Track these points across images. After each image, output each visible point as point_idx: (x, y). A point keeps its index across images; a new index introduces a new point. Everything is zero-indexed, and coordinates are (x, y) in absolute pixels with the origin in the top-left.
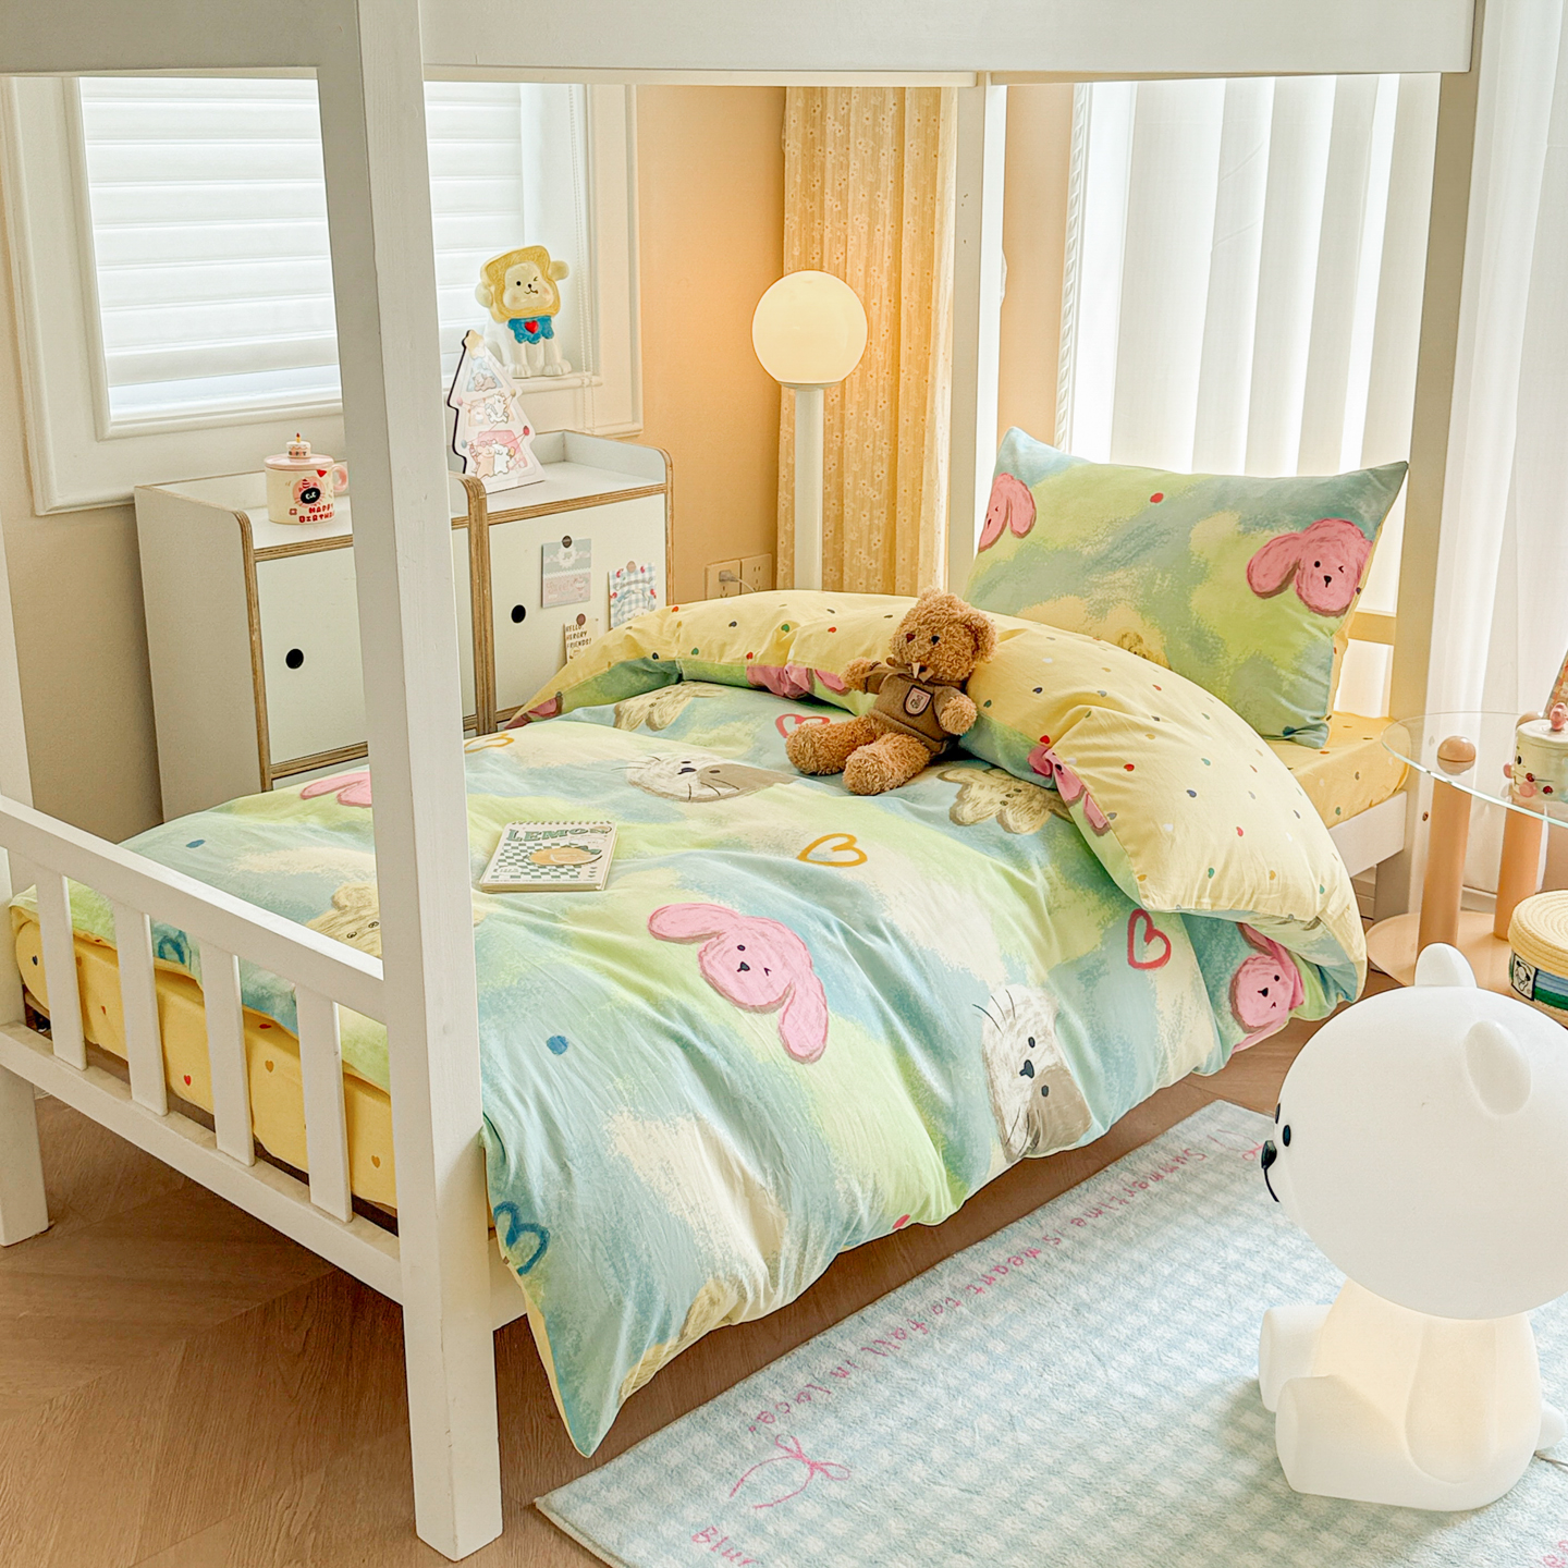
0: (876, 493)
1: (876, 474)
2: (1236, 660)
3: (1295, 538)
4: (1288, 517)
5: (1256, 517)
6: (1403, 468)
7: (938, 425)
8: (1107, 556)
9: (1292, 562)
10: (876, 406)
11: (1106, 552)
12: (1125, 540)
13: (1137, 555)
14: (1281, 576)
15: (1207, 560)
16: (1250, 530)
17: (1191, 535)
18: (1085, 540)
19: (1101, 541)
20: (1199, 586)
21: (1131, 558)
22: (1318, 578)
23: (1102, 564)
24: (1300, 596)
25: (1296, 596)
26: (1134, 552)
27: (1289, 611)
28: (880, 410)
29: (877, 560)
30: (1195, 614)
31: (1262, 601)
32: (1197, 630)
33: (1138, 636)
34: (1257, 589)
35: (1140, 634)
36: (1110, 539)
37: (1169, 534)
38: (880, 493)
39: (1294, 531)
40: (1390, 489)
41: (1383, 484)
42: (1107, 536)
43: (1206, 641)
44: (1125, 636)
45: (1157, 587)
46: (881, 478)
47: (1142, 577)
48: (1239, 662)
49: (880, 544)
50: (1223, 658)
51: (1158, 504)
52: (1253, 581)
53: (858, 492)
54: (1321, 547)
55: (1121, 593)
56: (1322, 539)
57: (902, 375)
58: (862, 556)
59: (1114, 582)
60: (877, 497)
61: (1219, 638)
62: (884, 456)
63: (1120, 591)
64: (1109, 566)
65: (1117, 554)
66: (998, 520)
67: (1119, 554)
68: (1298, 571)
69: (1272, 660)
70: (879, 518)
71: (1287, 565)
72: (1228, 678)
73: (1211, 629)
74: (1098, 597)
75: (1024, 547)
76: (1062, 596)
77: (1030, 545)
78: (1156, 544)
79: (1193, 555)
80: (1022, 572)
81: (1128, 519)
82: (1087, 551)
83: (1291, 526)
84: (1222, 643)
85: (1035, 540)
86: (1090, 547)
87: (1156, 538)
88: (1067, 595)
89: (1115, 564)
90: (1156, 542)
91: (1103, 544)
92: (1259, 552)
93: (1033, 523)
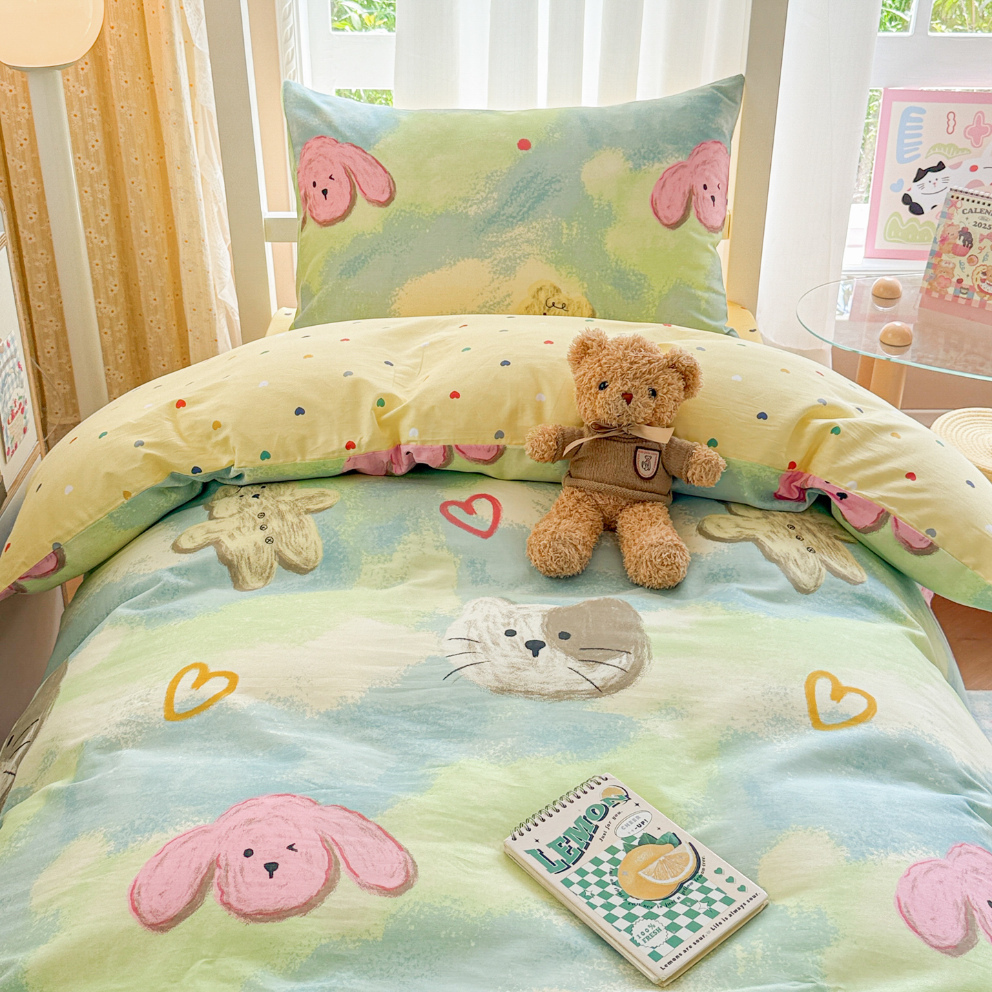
2: (660, 292)
3: (683, 166)
4: (670, 147)
5: (640, 152)
6: (740, 80)
11: (496, 209)
12: (513, 194)
13: (532, 207)
14: (682, 204)
15: (610, 202)
16: (640, 166)
17: (584, 178)
18: (466, 200)
19: (486, 199)
20: (609, 229)
21: (527, 212)
22: (707, 200)
23: (494, 222)
24: (700, 219)
25: (697, 221)
26: (527, 205)
27: (695, 236)
30: (613, 257)
31: (670, 232)
32: (618, 271)
33: (555, 287)
34: (666, 222)
36: (495, 195)
37: (559, 181)
40: (736, 103)
41: (730, 99)
42: (492, 192)
43: (628, 280)
44: (541, 289)
45: (565, 236)
47: (547, 229)
48: (663, 293)
50: (647, 292)
51: (530, 151)
52: (660, 214)
54: (705, 169)
55: (527, 248)
56: (704, 163)
59: (516, 239)
61: (641, 275)
63: (525, 246)
64: (504, 223)
65: (509, 210)
67: (511, 209)
69: (690, 284)
71: (684, 193)
72: (653, 310)
73: (632, 267)
74: (501, 256)
75: (392, 216)
76: (458, 260)
77: (398, 213)
78: (550, 193)
79: (593, 199)
80: (399, 243)
81: (505, 171)
82: (472, 211)
83: (677, 155)
84: (645, 279)
85: (403, 208)
86: (475, 207)
87: (546, 187)
88: (463, 259)
89: (510, 220)
90: (547, 191)
91: (489, 202)
92: (656, 185)
93: (393, 189)
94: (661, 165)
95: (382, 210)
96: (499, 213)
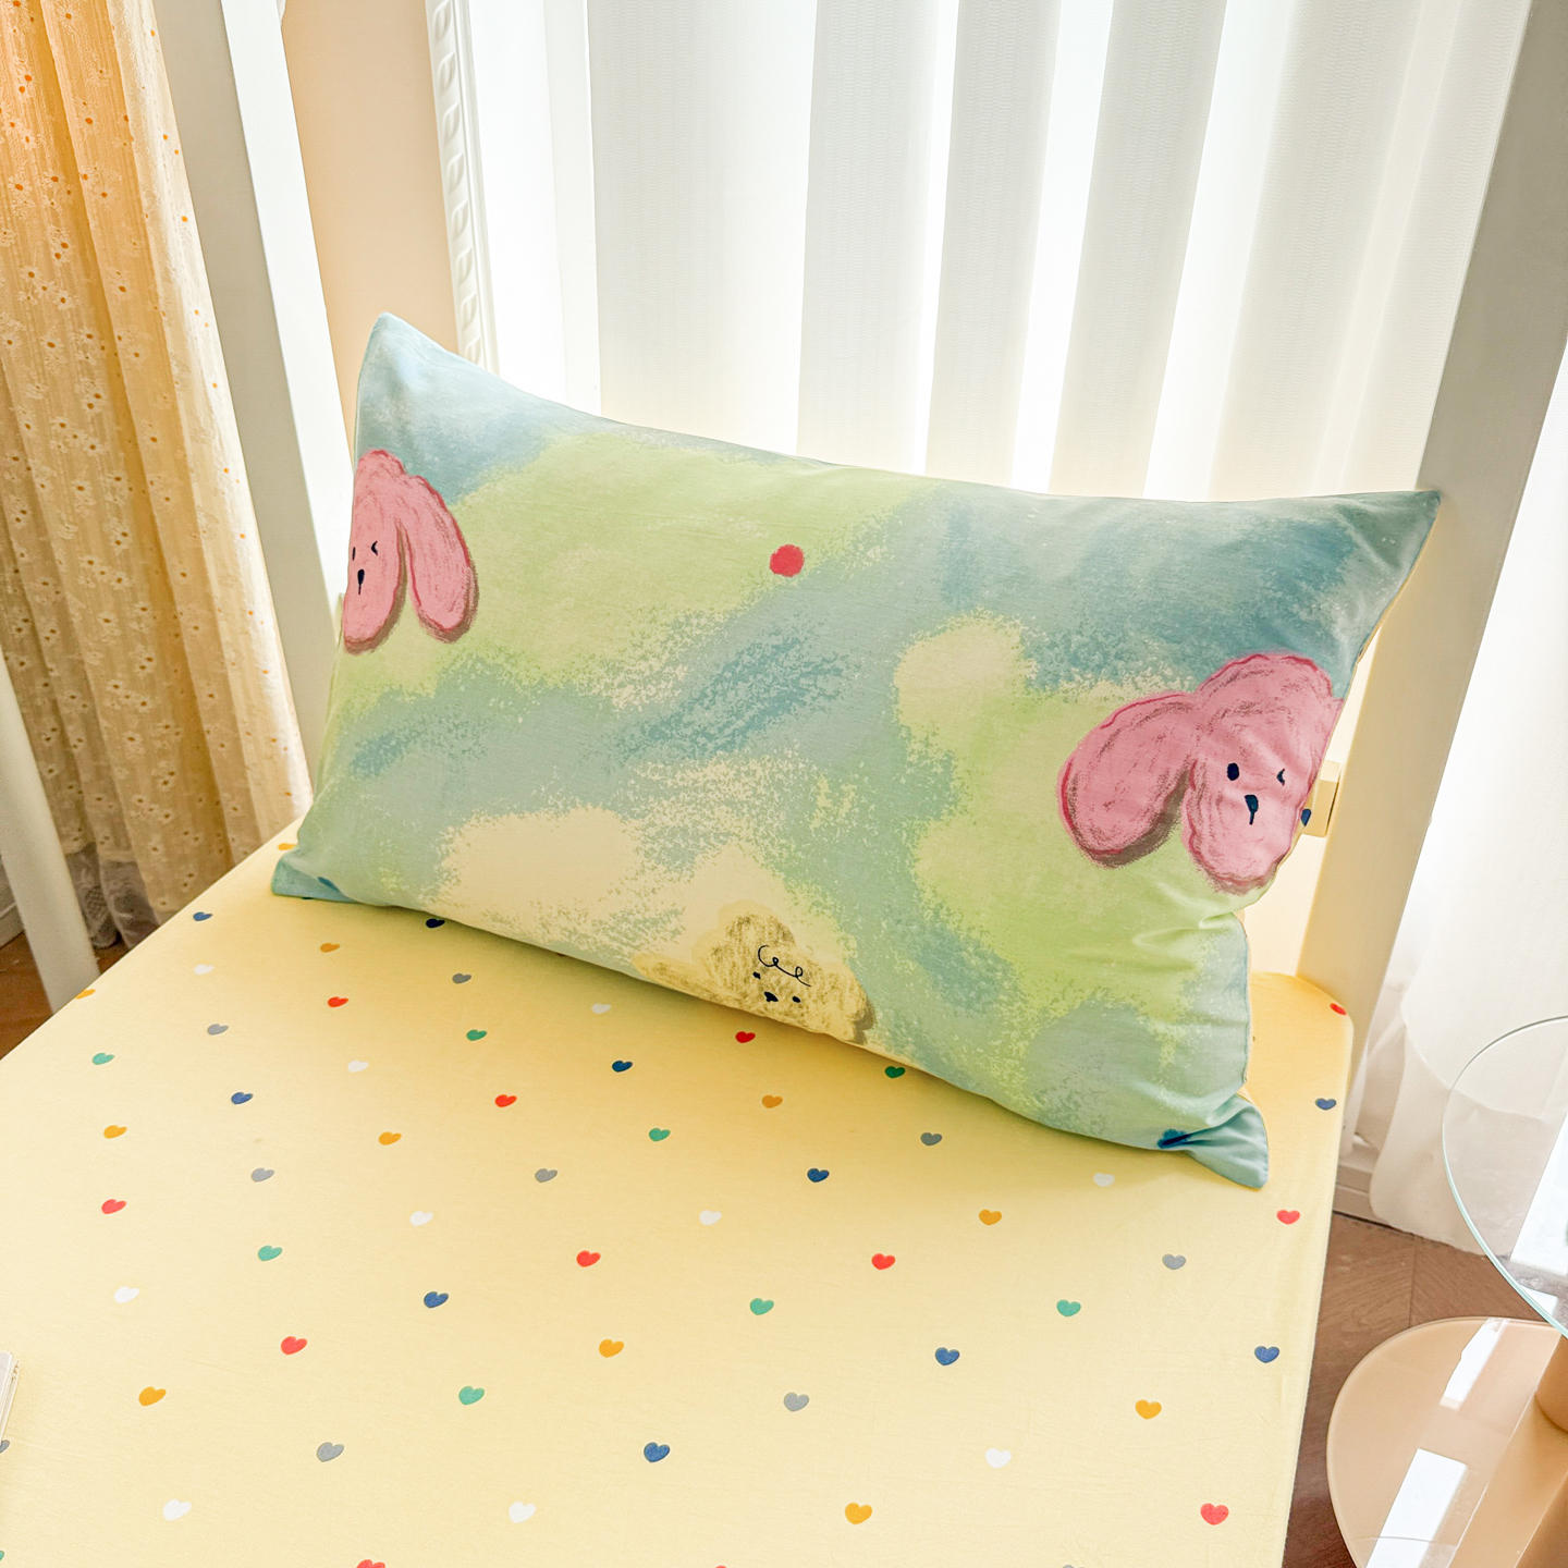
0: (95, 441)
1: (85, 401)
2: (1045, 1010)
3: (1178, 706)
4: (1154, 645)
5: (1066, 641)
7: (188, 310)
8: (678, 718)
9: (1175, 768)
10: (49, 254)
11: (674, 706)
12: (719, 680)
13: (754, 724)
14: (1150, 802)
15: (950, 756)
17: (900, 678)
18: (614, 669)
19: (659, 676)
20: (933, 824)
21: (743, 732)
22: (1234, 805)
23: (664, 736)
24: (1196, 851)
26: (748, 715)
27: (1174, 894)
28: (57, 263)
29: (129, 572)
30: (928, 895)
31: (1097, 871)
32: (937, 934)
33: (779, 927)
34: (1092, 842)
35: (786, 923)
36: (681, 672)
37: (838, 672)
38: (103, 440)
39: (1176, 686)
42: (675, 664)
43: (961, 961)
44: (748, 921)
45: (820, 814)
46: (97, 410)
47: (779, 785)
48: (1053, 1014)
49: (129, 539)
50: (1009, 1003)
51: (795, 580)
52: (1081, 819)
53: (53, 444)
54: (1241, 727)
55: (726, 818)
56: (1245, 708)
57: (85, 185)
58: (97, 568)
59: (705, 789)
60: (98, 449)
61: (997, 959)
62: (93, 362)
63: (722, 812)
64: (687, 744)
65: (703, 717)
66: (382, 577)
67: (708, 716)
68: (1189, 793)
69: (1134, 1004)
70: (113, 490)
71: (1164, 777)
73: (975, 935)
74: (666, 819)
75: (458, 665)
76: (574, 805)
77: (470, 662)
78: (807, 699)
79: (910, 736)
80: (461, 731)
81: (720, 618)
82: (623, 697)
83: (1168, 672)
84: (1005, 972)
85: (482, 655)
86: (630, 689)
87: (803, 681)
88: (584, 805)
89: (701, 740)
90: (803, 691)
91: (663, 686)
92: (1087, 741)
93: (471, 604)
94: (1118, 691)
95: (442, 647)
96: (680, 716)
